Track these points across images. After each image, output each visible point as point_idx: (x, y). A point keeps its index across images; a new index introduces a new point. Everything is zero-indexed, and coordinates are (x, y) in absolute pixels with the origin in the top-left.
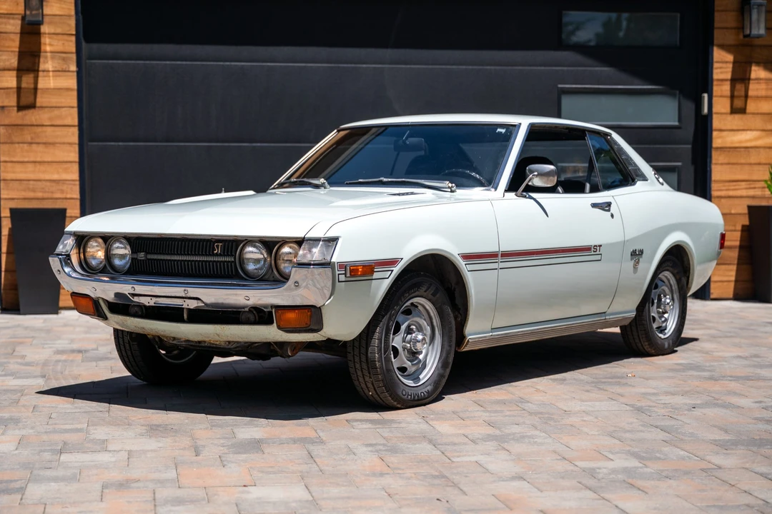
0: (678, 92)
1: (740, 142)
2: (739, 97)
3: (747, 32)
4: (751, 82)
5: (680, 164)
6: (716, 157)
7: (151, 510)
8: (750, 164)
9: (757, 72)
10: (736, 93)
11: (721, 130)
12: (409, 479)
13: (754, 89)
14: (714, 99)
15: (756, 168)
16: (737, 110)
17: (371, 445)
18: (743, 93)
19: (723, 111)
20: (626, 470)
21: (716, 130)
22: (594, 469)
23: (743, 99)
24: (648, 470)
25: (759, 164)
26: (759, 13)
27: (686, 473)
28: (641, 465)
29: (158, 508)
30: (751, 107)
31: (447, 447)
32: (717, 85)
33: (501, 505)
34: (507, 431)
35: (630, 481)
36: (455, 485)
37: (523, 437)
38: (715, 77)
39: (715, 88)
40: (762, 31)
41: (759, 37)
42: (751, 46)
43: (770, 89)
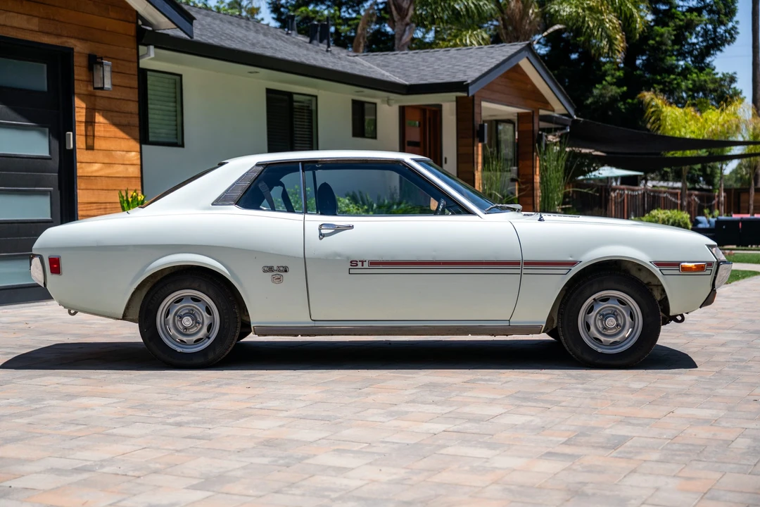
0: (47, 130)
2: (90, 136)
3: (99, 85)
4: (96, 124)
5: (52, 189)
6: (80, 184)
10: (88, 133)
11: (82, 162)
13: (97, 131)
14: (77, 137)
18: (92, 133)
19: (82, 147)
21: (79, 162)
26: (107, 72)
30: (97, 144)
32: (78, 126)
38: (77, 119)
40: (109, 86)
41: (108, 90)
42: (95, 96)
43: (108, 131)
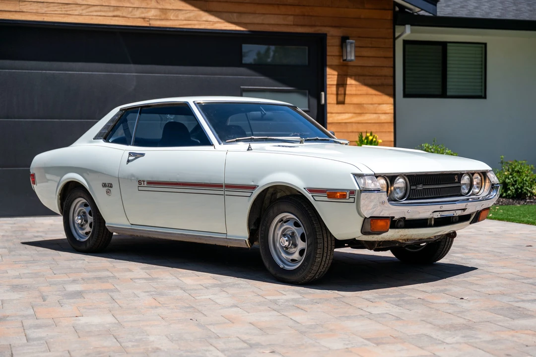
0: (307, 91)
1: (342, 120)
2: (341, 94)
3: (345, 58)
4: (347, 86)
7: (22, 332)
8: (348, 132)
9: (350, 81)
10: (339, 93)
11: (332, 113)
12: (173, 309)
13: (349, 90)
14: (328, 96)
15: (351, 134)
16: (340, 102)
17: (147, 292)
18: (343, 92)
19: (333, 102)
20: (293, 300)
21: (329, 113)
22: (276, 300)
23: (343, 96)
24: (306, 299)
25: (353, 132)
26: (351, 48)
27: (327, 300)
28: (301, 297)
29: (26, 331)
30: (348, 100)
31: (192, 291)
32: (329, 87)
33: (227, 321)
34: (225, 282)
35: (296, 305)
36: (199, 312)
37: (234, 285)
38: (328, 83)
39: (328, 89)
40: (353, 58)
41: (351, 61)
42: (347, 66)
43: (358, 90)
